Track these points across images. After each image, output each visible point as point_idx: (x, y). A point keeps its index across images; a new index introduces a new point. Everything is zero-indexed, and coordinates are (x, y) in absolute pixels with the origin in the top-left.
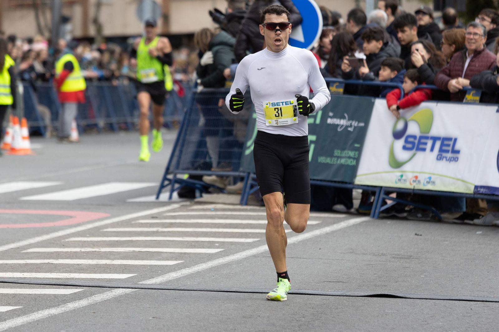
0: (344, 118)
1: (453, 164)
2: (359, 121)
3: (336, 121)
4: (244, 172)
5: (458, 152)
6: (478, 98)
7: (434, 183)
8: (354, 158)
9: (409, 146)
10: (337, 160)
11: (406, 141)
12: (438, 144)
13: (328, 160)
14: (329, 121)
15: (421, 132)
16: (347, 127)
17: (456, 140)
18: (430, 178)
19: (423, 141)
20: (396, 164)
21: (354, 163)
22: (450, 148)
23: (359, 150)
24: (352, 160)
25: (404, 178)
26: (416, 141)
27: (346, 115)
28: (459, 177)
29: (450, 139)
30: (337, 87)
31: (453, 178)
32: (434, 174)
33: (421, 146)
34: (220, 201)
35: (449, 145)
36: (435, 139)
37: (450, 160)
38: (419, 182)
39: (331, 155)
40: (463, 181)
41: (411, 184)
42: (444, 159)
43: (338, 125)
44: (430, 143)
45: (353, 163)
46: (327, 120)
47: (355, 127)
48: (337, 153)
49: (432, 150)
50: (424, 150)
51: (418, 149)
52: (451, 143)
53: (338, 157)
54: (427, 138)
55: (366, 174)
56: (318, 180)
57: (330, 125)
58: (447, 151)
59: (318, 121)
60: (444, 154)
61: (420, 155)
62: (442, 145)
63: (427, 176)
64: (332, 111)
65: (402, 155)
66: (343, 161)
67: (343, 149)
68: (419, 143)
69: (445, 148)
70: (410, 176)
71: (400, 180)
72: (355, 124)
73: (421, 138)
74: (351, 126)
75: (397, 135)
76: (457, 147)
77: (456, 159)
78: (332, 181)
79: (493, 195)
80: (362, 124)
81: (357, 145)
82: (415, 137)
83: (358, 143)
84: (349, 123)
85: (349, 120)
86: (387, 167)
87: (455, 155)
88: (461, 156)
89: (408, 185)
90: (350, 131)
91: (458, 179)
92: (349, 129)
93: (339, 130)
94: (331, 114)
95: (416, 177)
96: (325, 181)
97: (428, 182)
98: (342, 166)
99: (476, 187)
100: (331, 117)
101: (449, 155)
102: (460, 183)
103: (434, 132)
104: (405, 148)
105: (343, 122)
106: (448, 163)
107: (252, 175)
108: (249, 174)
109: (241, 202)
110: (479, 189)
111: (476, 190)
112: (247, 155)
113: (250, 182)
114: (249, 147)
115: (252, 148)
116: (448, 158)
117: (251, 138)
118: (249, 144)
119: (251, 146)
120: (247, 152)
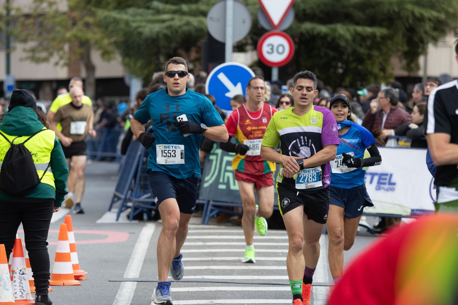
1: (390, 193)
4: (204, 200)
5: (394, 184)
6: (409, 144)
12: (376, 179)
17: (391, 175)
22: (387, 181)
28: (397, 202)
29: (386, 175)
31: (392, 204)
35: (386, 179)
36: (373, 174)
37: (388, 190)
40: (400, 206)
42: (382, 190)
44: (369, 178)
49: (371, 182)
52: (388, 177)
58: (385, 184)
60: (382, 186)
62: (380, 179)
69: (382, 181)
76: (393, 180)
77: (393, 190)
87: (392, 187)
88: (397, 187)
91: (396, 205)
99: (413, 210)
101: (387, 186)
102: (398, 208)
103: (372, 169)
106: (386, 192)
107: (211, 203)
108: (209, 201)
109: (203, 223)
110: (415, 212)
111: (412, 213)
112: (206, 188)
113: (210, 207)
114: (207, 181)
115: (211, 182)
116: (385, 189)
117: (208, 174)
118: (207, 179)
119: (208, 181)
120: (206, 185)
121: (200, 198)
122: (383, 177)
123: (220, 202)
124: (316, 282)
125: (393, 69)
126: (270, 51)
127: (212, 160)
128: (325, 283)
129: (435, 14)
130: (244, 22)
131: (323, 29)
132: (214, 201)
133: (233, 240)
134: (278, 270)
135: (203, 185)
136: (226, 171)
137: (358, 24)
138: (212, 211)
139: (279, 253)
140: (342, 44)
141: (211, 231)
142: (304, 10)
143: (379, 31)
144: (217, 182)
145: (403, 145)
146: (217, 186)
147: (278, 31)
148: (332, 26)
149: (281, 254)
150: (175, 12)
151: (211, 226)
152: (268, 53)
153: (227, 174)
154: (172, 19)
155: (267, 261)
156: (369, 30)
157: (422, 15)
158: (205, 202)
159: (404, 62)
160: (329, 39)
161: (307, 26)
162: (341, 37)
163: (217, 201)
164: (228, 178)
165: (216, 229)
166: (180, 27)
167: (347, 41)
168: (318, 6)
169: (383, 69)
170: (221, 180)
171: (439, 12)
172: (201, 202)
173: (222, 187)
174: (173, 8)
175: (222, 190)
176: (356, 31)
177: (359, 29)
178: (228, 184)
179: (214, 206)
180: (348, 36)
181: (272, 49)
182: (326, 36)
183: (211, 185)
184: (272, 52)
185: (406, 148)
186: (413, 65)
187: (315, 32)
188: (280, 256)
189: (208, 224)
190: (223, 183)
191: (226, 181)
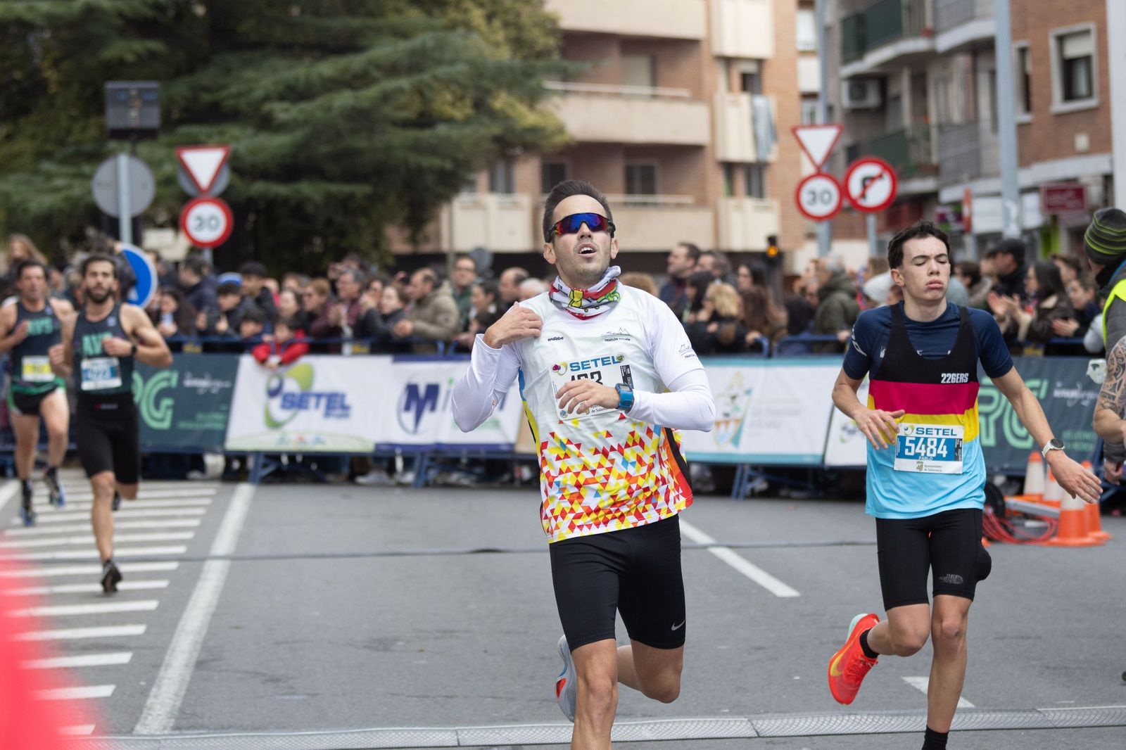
0: (205, 378)
1: (343, 421)
2: (224, 381)
3: (195, 383)
5: (348, 408)
6: (366, 349)
7: (323, 443)
8: (222, 422)
9: (288, 404)
10: (201, 425)
11: (284, 399)
12: (323, 402)
13: (190, 425)
14: (187, 383)
15: (302, 389)
16: (209, 388)
17: (344, 395)
18: (318, 437)
19: (305, 398)
20: (274, 425)
21: (222, 427)
22: (338, 404)
23: (227, 413)
24: (219, 423)
25: (286, 439)
26: (296, 399)
27: (207, 376)
28: (353, 434)
29: (337, 394)
30: (193, 346)
31: (346, 436)
32: (322, 433)
33: (303, 404)
35: (336, 402)
36: (319, 396)
37: (340, 417)
38: (305, 443)
39: (193, 420)
40: (358, 438)
42: (333, 416)
43: (198, 387)
44: (313, 401)
45: (219, 426)
46: (184, 382)
47: (219, 389)
48: (200, 416)
49: (317, 405)
50: (307, 407)
51: (300, 407)
52: (339, 399)
53: (202, 422)
54: (309, 395)
55: (238, 438)
56: (179, 448)
57: (188, 387)
58: (334, 408)
59: (173, 384)
60: (332, 411)
61: (303, 416)
62: (329, 401)
63: (315, 435)
64: (190, 372)
65: (280, 414)
66: (208, 425)
67: (207, 412)
68: (300, 401)
69: (332, 405)
70: (293, 436)
71: (281, 442)
72: (219, 384)
73: (301, 395)
74: (214, 387)
75: (273, 393)
76: (349, 400)
77: (346, 416)
78: (198, 449)
80: (227, 385)
81: (224, 407)
82: (294, 395)
83: (224, 405)
84: (212, 384)
85: (212, 380)
86: (264, 429)
87: (345, 412)
88: (352, 412)
89: (292, 446)
90: (214, 393)
91: (351, 437)
92: (213, 390)
94: (189, 375)
95: (301, 437)
96: (189, 448)
97: (317, 443)
98: (207, 431)
99: (377, 445)
100: (190, 379)
101: (338, 412)
102: (354, 441)
104: (284, 407)
105: (204, 383)
106: (337, 420)
110: (381, 447)
111: (377, 448)
116: (337, 415)
122: (333, 399)
124: (214, 554)
128: (226, 554)
129: (437, 162)
130: (145, 187)
131: (283, 190)
137: (330, 180)
139: (179, 515)
143: (361, 190)
147: (207, 196)
156: (346, 188)
157: (418, 164)
159: (408, 231)
161: (259, 187)
176: (328, 191)
180: (317, 198)
181: (202, 223)
182: (287, 200)
184: (203, 227)
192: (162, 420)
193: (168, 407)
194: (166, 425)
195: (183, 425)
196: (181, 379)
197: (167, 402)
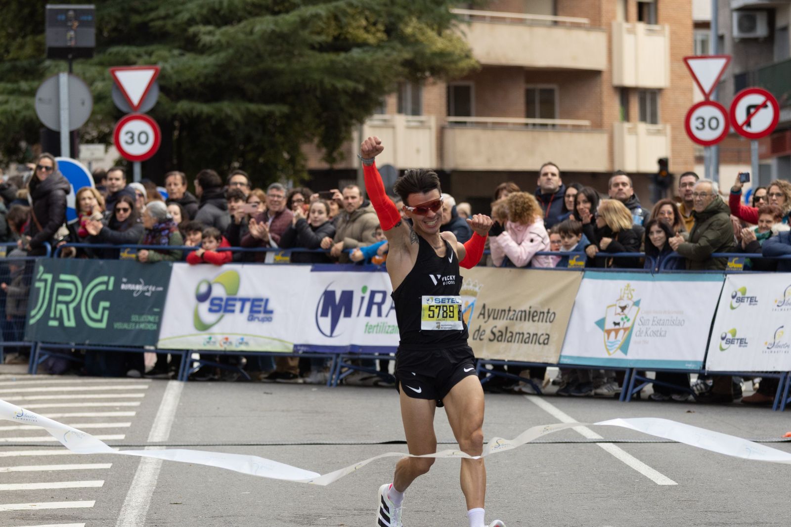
0: (140, 283)
1: (266, 325)
2: (157, 286)
3: (131, 287)
4: (30, 341)
5: (271, 312)
6: (288, 259)
7: (247, 344)
8: (154, 323)
9: (216, 308)
10: (135, 325)
11: (212, 304)
12: (248, 306)
13: (125, 326)
14: (123, 287)
15: (228, 294)
16: (143, 292)
17: (267, 301)
18: (242, 339)
19: (231, 302)
20: (203, 327)
21: (155, 327)
22: (262, 309)
23: (160, 315)
24: (152, 325)
25: (213, 340)
26: (223, 303)
27: (142, 280)
28: (275, 336)
29: (261, 300)
30: (129, 253)
31: (269, 338)
32: (246, 335)
33: (230, 308)
34: (6, 371)
35: (260, 306)
36: (244, 301)
37: (263, 320)
38: (231, 343)
39: (128, 320)
40: (280, 341)
41: (221, 346)
42: (257, 320)
43: (133, 291)
44: (238, 305)
46: (120, 286)
47: (153, 293)
48: (135, 318)
49: (242, 311)
50: (233, 311)
51: (226, 311)
52: (263, 304)
53: (136, 323)
54: (235, 299)
55: (169, 338)
56: (115, 346)
57: (124, 291)
58: (259, 312)
59: (111, 287)
60: (256, 315)
61: (228, 317)
62: (253, 306)
63: (239, 337)
64: (125, 277)
65: (209, 318)
66: (142, 326)
67: (141, 314)
68: (227, 305)
69: (256, 309)
70: (220, 338)
71: (208, 342)
72: (152, 288)
73: (228, 300)
74: (148, 291)
75: (202, 298)
76: (270, 307)
77: (269, 320)
78: (131, 347)
79: (315, 353)
80: (160, 289)
81: (156, 310)
82: (221, 299)
83: (157, 307)
84: (145, 288)
85: (145, 284)
86: (193, 331)
87: (268, 316)
88: (275, 316)
89: (218, 346)
90: (147, 296)
91: (274, 339)
92: (147, 294)
93: (135, 295)
94: (124, 280)
95: (227, 339)
96: (123, 346)
97: (241, 343)
98: (141, 331)
99: (296, 346)
100: (125, 283)
101: (261, 316)
102: (276, 342)
103: (242, 293)
104: (211, 310)
105: (138, 287)
106: (260, 323)
107: (40, 345)
108: (36, 343)
109: (30, 372)
110: (299, 348)
111: (295, 349)
112: (33, 325)
113: (38, 351)
114: (34, 317)
115: (38, 317)
116: (260, 319)
117: (35, 307)
118: (33, 313)
119: (35, 315)
120: (32, 321)
121: (26, 338)
122: (256, 303)
123: (51, 343)
124: (151, 441)
125: (306, 160)
126: (130, 141)
127: (39, 289)
128: (162, 442)
129: (351, 84)
130: (83, 103)
131: (205, 109)
132: (43, 342)
133: (63, 393)
134: (107, 428)
135: (28, 321)
136: (58, 302)
137: (251, 100)
138: (41, 355)
139: (117, 407)
140: (231, 127)
141: (39, 382)
142: (179, 84)
143: (279, 109)
144: (46, 316)
145: (280, 261)
146: (47, 322)
147: (138, 114)
148: (217, 105)
149: (118, 409)
150: (12, 92)
151: (41, 376)
152: (127, 143)
153: (60, 306)
154: (6, 102)
155: (98, 417)
156: (266, 108)
157: (333, 86)
158: (32, 344)
159: (324, 150)
160: (214, 122)
161: (183, 106)
162: (229, 118)
163: (47, 343)
164: (61, 311)
165: (46, 379)
166: (18, 112)
167: (237, 124)
168: (198, 78)
169: (292, 161)
170: (52, 315)
171: (357, 81)
172: (27, 344)
173: (54, 323)
174: (10, 86)
175: (53, 327)
176: (248, 110)
177: (253, 107)
178: (60, 320)
179: (42, 349)
180: (238, 116)
181: (132, 138)
182: (209, 117)
183: (39, 321)
184: (133, 142)
185: (285, 263)
186: (335, 154)
187: (195, 113)
188: (116, 411)
189: (36, 373)
190: (55, 319)
191: (58, 315)
192: (100, 321)
193: (104, 309)
194: (103, 325)
195: (118, 325)
196: (117, 284)
197: (104, 304)
